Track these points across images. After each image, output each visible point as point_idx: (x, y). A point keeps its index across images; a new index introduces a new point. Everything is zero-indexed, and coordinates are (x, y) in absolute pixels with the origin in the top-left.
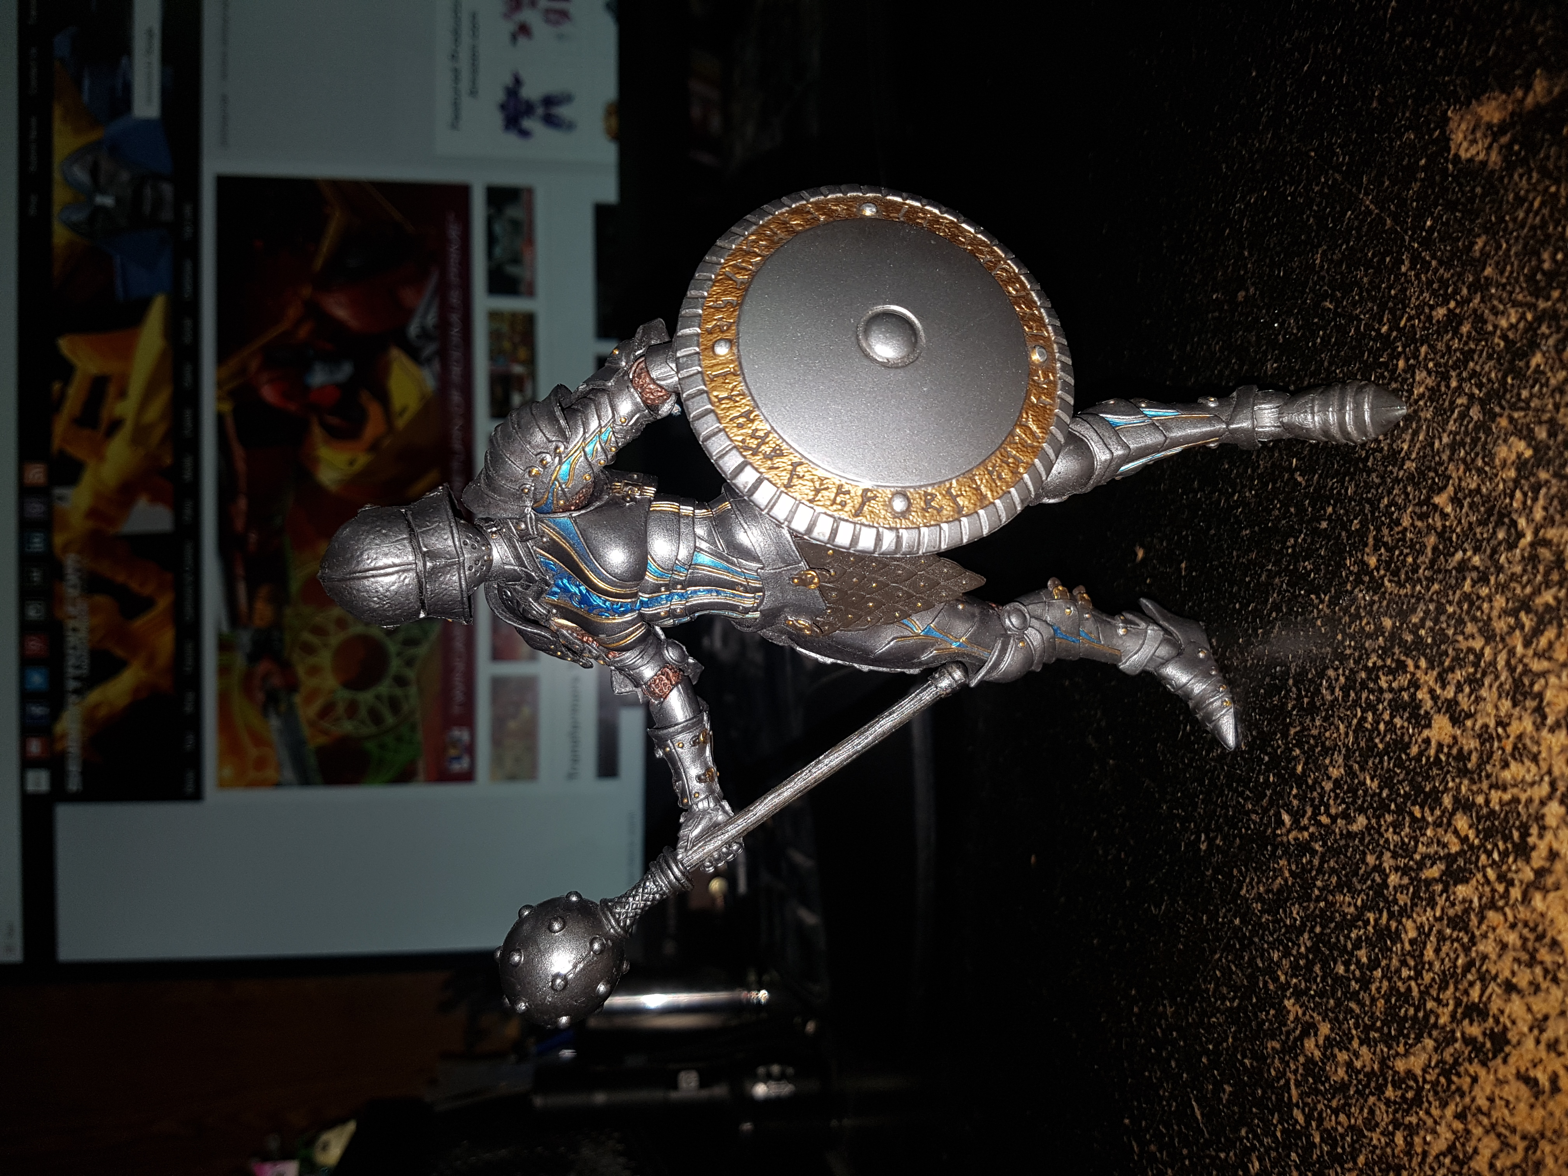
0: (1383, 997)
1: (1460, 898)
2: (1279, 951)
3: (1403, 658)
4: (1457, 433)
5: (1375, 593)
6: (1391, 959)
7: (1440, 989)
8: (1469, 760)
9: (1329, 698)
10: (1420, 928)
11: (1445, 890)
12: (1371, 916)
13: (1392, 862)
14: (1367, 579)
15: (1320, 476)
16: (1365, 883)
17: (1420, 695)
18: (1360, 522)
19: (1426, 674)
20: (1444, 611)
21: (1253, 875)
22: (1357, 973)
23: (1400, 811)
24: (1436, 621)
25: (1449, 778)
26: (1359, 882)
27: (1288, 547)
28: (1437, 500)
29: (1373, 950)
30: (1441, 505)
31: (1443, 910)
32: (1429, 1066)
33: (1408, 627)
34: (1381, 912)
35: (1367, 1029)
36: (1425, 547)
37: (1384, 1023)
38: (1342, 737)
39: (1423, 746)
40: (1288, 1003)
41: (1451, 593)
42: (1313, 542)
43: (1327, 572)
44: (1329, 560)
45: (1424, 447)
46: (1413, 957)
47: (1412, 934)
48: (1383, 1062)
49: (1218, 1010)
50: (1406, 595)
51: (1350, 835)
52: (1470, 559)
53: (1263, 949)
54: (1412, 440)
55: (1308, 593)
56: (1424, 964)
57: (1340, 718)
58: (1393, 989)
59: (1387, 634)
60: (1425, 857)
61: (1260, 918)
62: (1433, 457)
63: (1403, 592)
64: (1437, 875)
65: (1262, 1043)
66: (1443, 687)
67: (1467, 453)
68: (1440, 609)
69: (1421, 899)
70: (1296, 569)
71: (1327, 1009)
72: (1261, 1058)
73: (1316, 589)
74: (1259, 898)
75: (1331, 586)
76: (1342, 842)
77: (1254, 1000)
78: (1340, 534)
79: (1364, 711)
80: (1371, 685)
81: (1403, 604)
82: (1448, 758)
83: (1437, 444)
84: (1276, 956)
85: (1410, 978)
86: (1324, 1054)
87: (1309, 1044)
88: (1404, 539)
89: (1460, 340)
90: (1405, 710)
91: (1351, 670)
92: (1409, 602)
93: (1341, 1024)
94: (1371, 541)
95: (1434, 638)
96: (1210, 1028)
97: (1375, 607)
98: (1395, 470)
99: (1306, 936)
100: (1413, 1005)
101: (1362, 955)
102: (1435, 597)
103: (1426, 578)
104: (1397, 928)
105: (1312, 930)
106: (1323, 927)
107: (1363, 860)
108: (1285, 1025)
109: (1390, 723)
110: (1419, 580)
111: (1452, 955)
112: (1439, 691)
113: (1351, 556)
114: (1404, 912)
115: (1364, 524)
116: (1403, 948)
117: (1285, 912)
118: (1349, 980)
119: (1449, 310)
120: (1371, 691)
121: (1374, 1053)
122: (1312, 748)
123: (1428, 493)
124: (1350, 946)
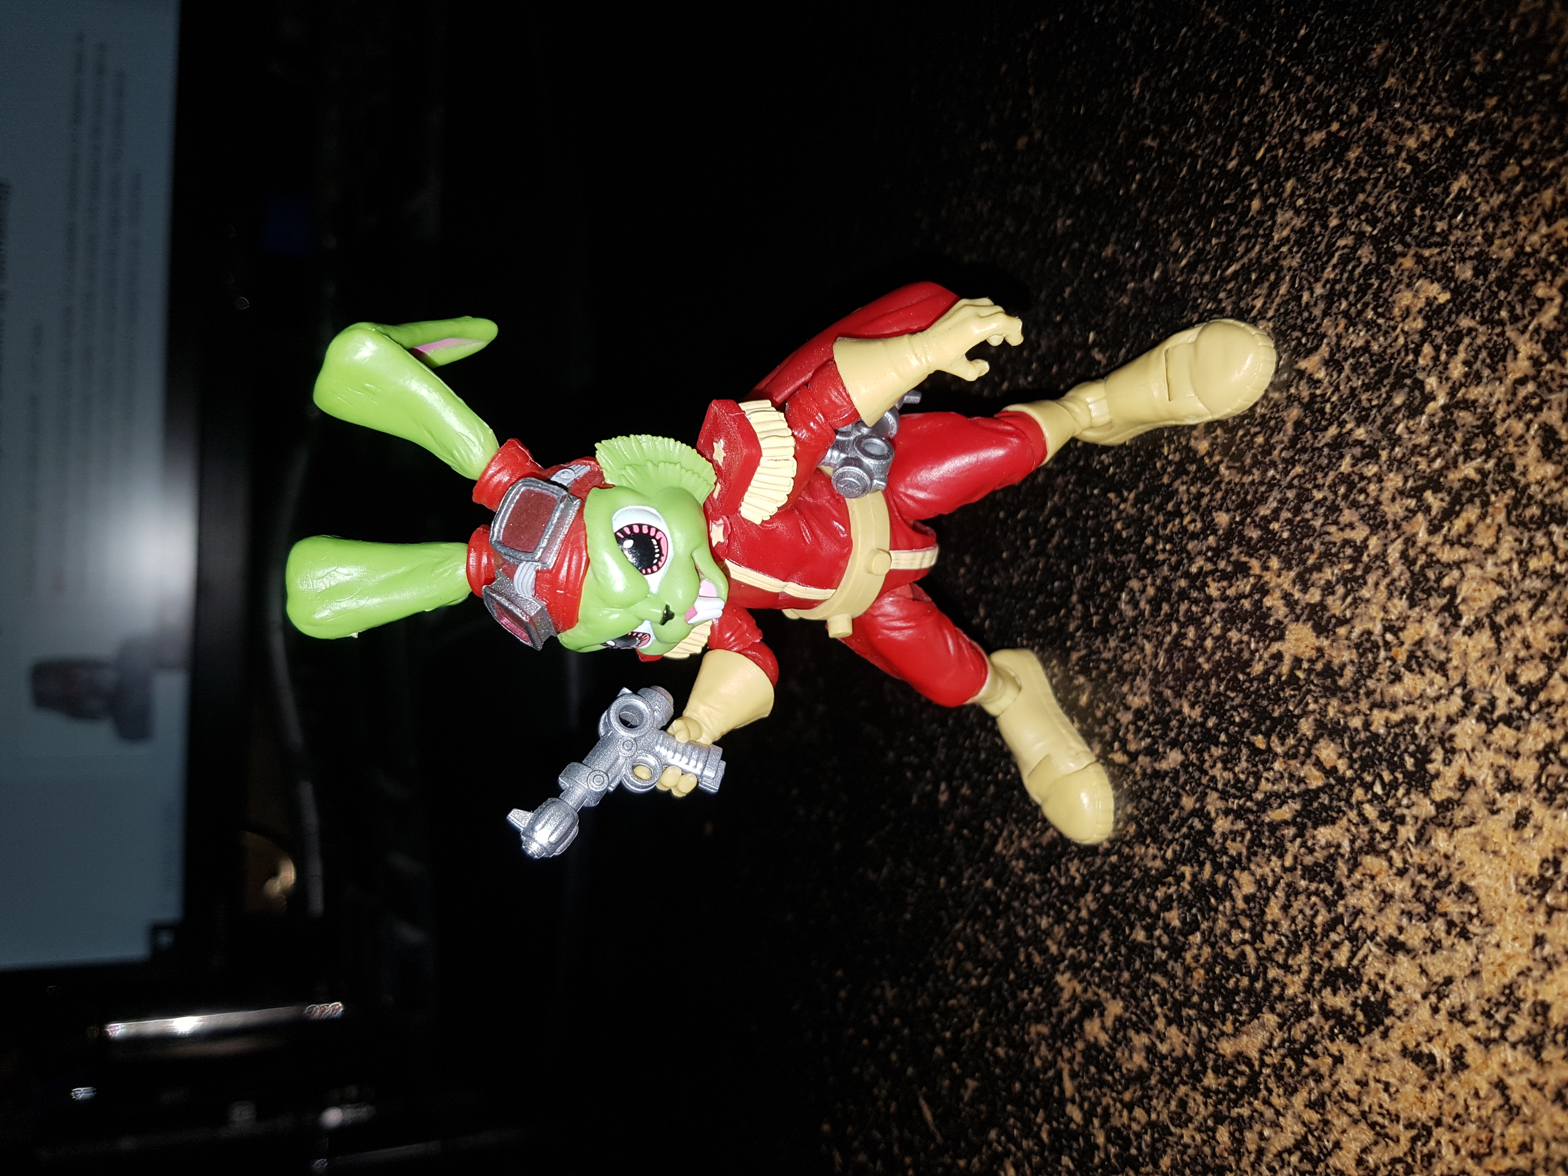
0: (1203, 966)
1: (1323, 842)
2: (1048, 916)
3: (1244, 559)
4: (1336, 281)
5: (1205, 484)
6: (1215, 921)
7: (1288, 953)
8: (1341, 676)
9: (1129, 612)
10: (1260, 882)
11: (1300, 834)
12: (1187, 870)
13: (1221, 804)
14: (1193, 468)
16: (1179, 830)
17: (1268, 602)
19: (1279, 576)
21: (1013, 827)
22: (1165, 939)
23: (1234, 742)
24: (1297, 510)
25: (1309, 699)
26: (1170, 830)
28: (1303, 364)
29: (1189, 910)
30: (1310, 371)
31: (1295, 858)
33: (1253, 521)
34: (1202, 865)
35: (1177, 1006)
36: (1284, 422)
39: (1271, 663)
41: (1320, 475)
45: (1285, 303)
46: (1249, 917)
47: (1249, 888)
49: (959, 990)
50: (1252, 483)
51: (1158, 775)
52: (1350, 432)
53: (1027, 916)
54: (1268, 295)
56: (1265, 924)
57: (1146, 637)
58: (1218, 956)
59: (1221, 532)
60: (1269, 796)
61: (1022, 878)
62: (1300, 313)
63: (1247, 479)
64: (1288, 816)
66: (1305, 590)
68: (1304, 496)
69: (1264, 847)
71: (1119, 984)
72: (1021, 1047)
73: (1119, 488)
74: (1022, 854)
75: (1138, 480)
76: (1146, 784)
77: (1012, 976)
79: (1182, 626)
80: (1195, 594)
81: (1247, 493)
82: (1309, 675)
83: (1306, 296)
84: (1044, 923)
85: (1244, 942)
86: (1114, 1038)
89: (1345, 169)
90: (1245, 621)
91: (1165, 578)
92: (1256, 492)
95: (1292, 532)
96: (947, 1013)
97: (1205, 501)
99: (1089, 897)
100: (1248, 974)
101: (1174, 917)
102: (1296, 482)
103: (1284, 460)
104: (1226, 884)
105: (1098, 889)
106: (1115, 886)
107: (1177, 804)
109: (1222, 641)
110: (1273, 464)
111: (1308, 912)
112: (1297, 595)
113: (1170, 441)
114: (1236, 862)
116: (1233, 908)
117: (1059, 869)
118: (1153, 948)
119: (1329, 134)
120: (1196, 602)
122: (1103, 675)
123: (1290, 357)
124: (1154, 907)
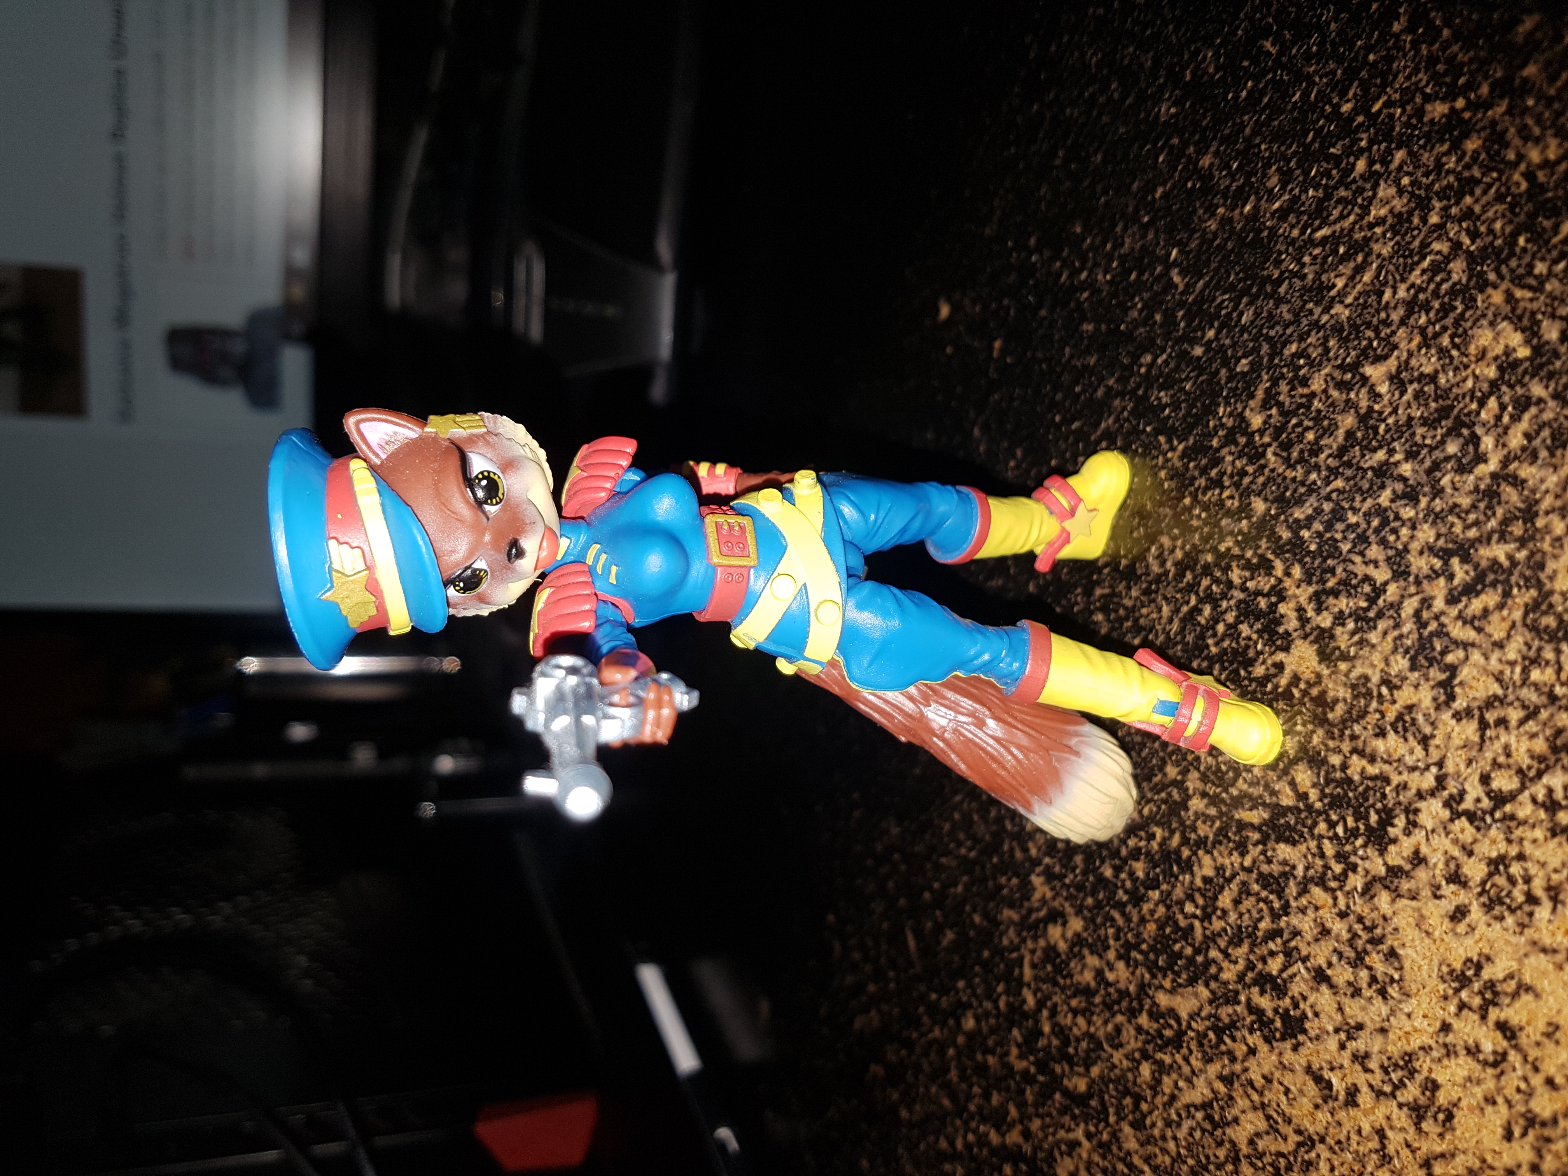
0: (1156, 921)
1: (1281, 858)
3: (1270, 556)
4: (1421, 289)
5: (1251, 462)
6: (1174, 887)
9: (1156, 569)
10: (1219, 869)
11: (1263, 842)
12: (1159, 832)
13: (1199, 785)
14: (1243, 440)
15: (1206, 285)
16: (1159, 793)
18: (1251, 363)
19: (1298, 587)
20: (1342, 519)
22: (1128, 884)
24: (1329, 526)
27: (1141, 366)
28: (1369, 371)
29: (1154, 868)
30: (1373, 380)
31: (1254, 861)
32: (1198, 1015)
33: (1286, 521)
34: (1172, 832)
35: (1128, 946)
36: (1337, 426)
37: (1152, 948)
38: (1164, 621)
39: (1272, 671)
40: (1037, 880)
41: (1358, 498)
42: (1177, 369)
43: (1188, 414)
44: (1196, 399)
45: (1366, 293)
46: (1203, 896)
47: (1208, 871)
48: (1142, 987)
52: (1397, 464)
54: (1352, 278)
55: (1157, 432)
56: (1216, 909)
58: (1170, 919)
59: (1254, 519)
60: (1244, 795)
62: (1378, 311)
64: (1256, 821)
65: (997, 906)
66: (1318, 612)
67: (1429, 322)
68: (1338, 514)
69: (1229, 839)
70: (1146, 397)
73: (1170, 433)
75: (1190, 433)
78: (1217, 372)
79: (1200, 601)
80: (1218, 574)
82: (1303, 696)
83: (1387, 295)
85: (1194, 916)
87: (1055, 932)
88: (1308, 407)
89: (1459, 160)
90: (1257, 619)
91: (1194, 546)
93: (1097, 928)
94: (1260, 394)
95: (1320, 547)
97: (1246, 480)
98: (1318, 311)
100: (1193, 946)
108: (1029, 899)
109: (1232, 628)
112: (1310, 613)
113: (1228, 404)
114: (1202, 843)
115: (1256, 367)
116: (1192, 882)
120: (1217, 581)
121: (1133, 973)
123: (1358, 356)
